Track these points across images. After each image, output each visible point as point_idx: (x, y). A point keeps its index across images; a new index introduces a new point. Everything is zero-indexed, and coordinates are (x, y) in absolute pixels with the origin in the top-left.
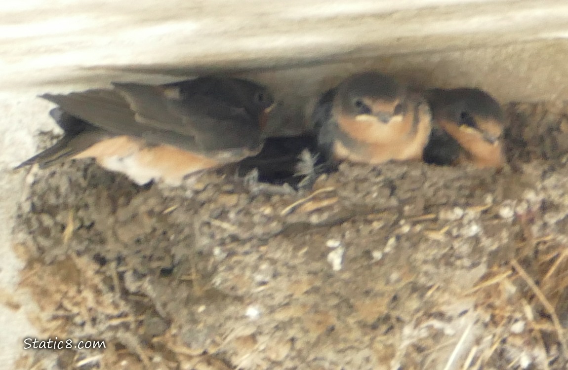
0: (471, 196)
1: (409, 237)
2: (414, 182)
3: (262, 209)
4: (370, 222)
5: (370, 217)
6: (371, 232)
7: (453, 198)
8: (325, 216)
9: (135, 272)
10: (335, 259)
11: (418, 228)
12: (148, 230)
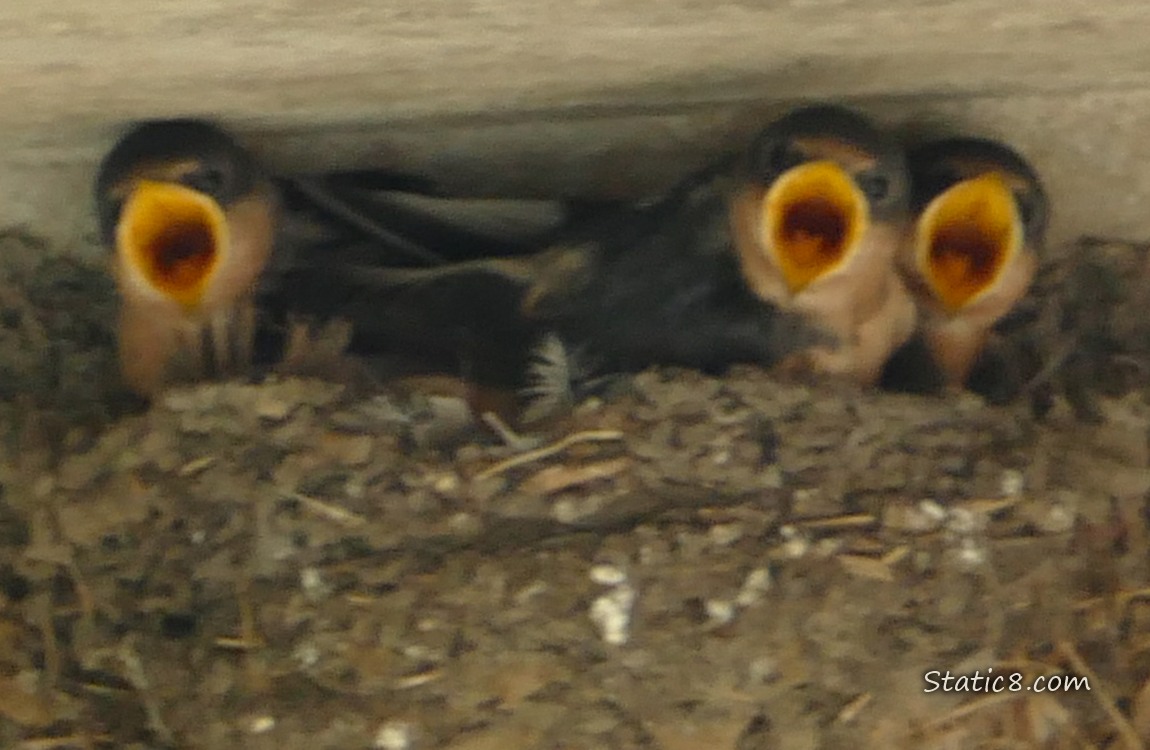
0: (968, 473)
1: (803, 569)
2: (823, 431)
3: (430, 478)
4: (702, 526)
5: (705, 512)
6: (706, 551)
7: (919, 478)
8: (593, 504)
9: (99, 617)
10: (612, 617)
11: (828, 546)
12: (138, 515)
